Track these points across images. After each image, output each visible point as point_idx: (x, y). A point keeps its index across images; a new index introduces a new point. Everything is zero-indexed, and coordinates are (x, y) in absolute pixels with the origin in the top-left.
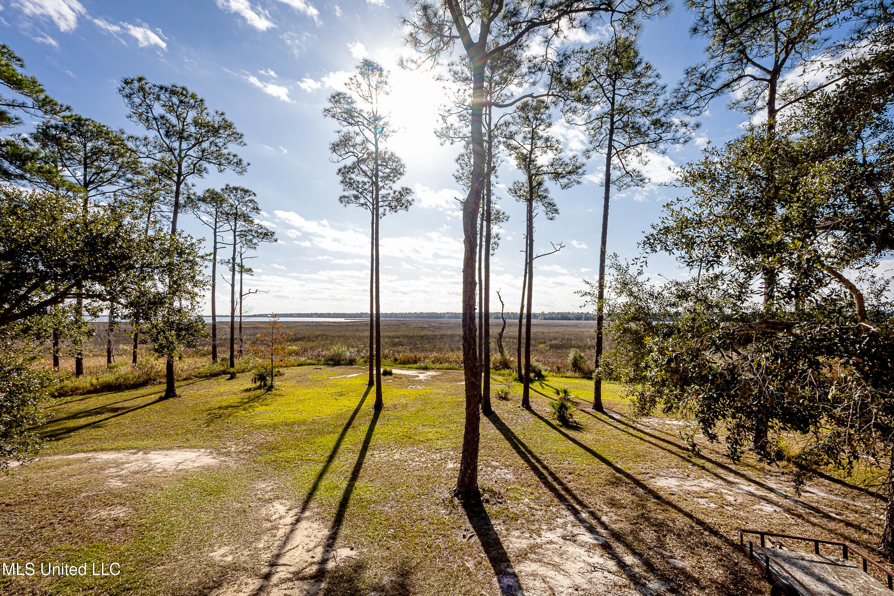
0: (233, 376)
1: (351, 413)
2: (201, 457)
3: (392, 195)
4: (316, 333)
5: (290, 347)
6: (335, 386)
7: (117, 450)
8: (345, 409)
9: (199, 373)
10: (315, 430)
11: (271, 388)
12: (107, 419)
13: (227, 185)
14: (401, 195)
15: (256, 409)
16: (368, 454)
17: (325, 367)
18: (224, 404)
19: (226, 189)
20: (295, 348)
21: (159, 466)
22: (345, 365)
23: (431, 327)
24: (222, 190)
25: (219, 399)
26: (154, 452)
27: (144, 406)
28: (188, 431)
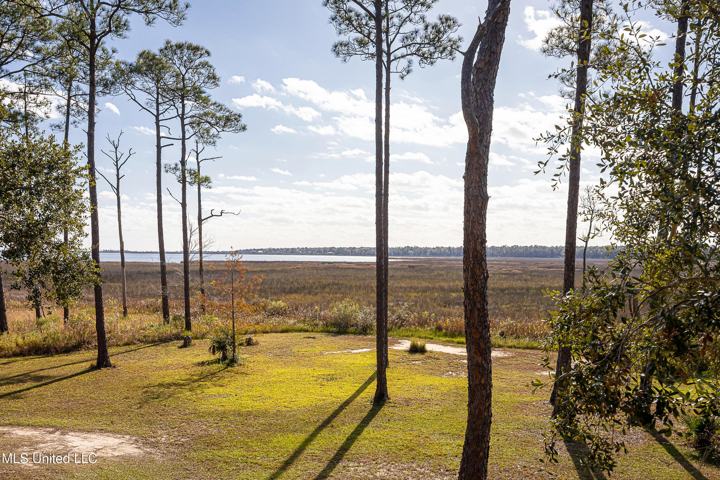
0: (187, 343)
1: (336, 407)
2: (124, 445)
3: (422, 32)
4: (324, 281)
5: (274, 303)
6: (328, 365)
7: (34, 426)
8: (329, 400)
9: (145, 337)
10: (277, 424)
11: (233, 361)
12: (28, 389)
13: (168, 43)
14: (439, 32)
15: (206, 391)
16: (340, 465)
17: (323, 335)
18: (167, 380)
19: (166, 49)
20: (281, 303)
21: (75, 450)
22: (355, 333)
23: (525, 272)
24: (161, 51)
25: (161, 373)
26: (73, 434)
27: (72, 376)
28: (116, 412)
